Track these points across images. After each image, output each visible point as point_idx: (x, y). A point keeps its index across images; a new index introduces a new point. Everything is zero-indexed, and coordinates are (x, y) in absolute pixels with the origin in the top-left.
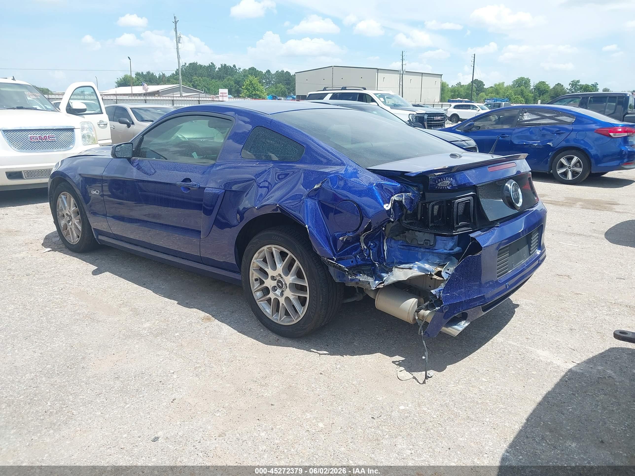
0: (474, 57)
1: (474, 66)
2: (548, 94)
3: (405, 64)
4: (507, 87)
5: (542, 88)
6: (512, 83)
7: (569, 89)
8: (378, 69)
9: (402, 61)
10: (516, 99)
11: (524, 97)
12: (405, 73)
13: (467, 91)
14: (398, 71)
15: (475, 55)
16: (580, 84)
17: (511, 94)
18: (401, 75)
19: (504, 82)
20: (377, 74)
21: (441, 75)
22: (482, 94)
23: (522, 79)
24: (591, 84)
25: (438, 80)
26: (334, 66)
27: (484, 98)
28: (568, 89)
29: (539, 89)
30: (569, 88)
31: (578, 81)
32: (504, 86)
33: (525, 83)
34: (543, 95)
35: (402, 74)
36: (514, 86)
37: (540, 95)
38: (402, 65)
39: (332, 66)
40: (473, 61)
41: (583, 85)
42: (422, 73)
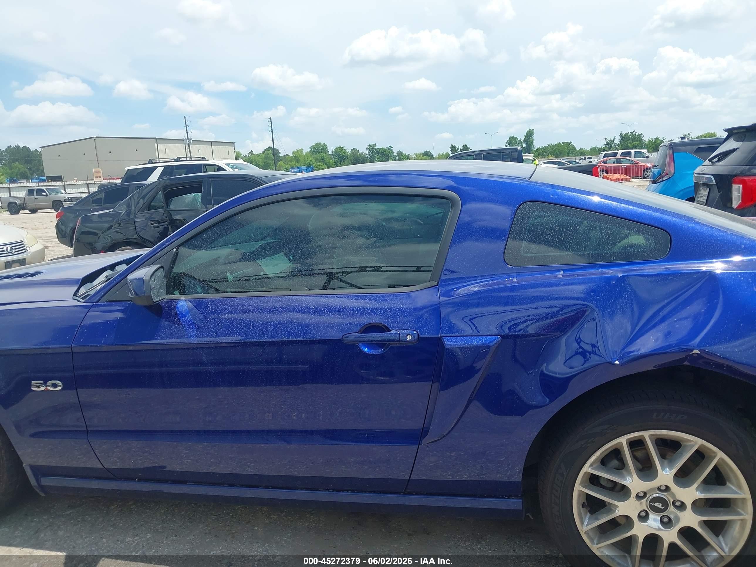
0: (271, 121)
1: (272, 132)
2: (349, 159)
3: (191, 132)
4: (306, 154)
5: (342, 153)
6: (310, 150)
7: (368, 154)
8: (157, 139)
9: (186, 128)
10: (318, 167)
11: (326, 164)
12: (191, 142)
13: (266, 161)
14: (183, 140)
15: (271, 119)
16: (376, 147)
17: (311, 161)
18: (187, 146)
19: (303, 149)
20: (156, 144)
21: (234, 143)
22: (281, 163)
23: (319, 144)
24: (387, 148)
25: (231, 148)
26: (96, 137)
27: (284, 168)
28: (366, 154)
29: (338, 155)
30: (367, 152)
31: (375, 145)
32: (303, 153)
33: (323, 149)
34: (344, 161)
35: (189, 143)
36: (311, 153)
37: (341, 161)
38: (187, 133)
39: (93, 138)
40: (270, 125)
41: (380, 149)
42: (211, 142)
